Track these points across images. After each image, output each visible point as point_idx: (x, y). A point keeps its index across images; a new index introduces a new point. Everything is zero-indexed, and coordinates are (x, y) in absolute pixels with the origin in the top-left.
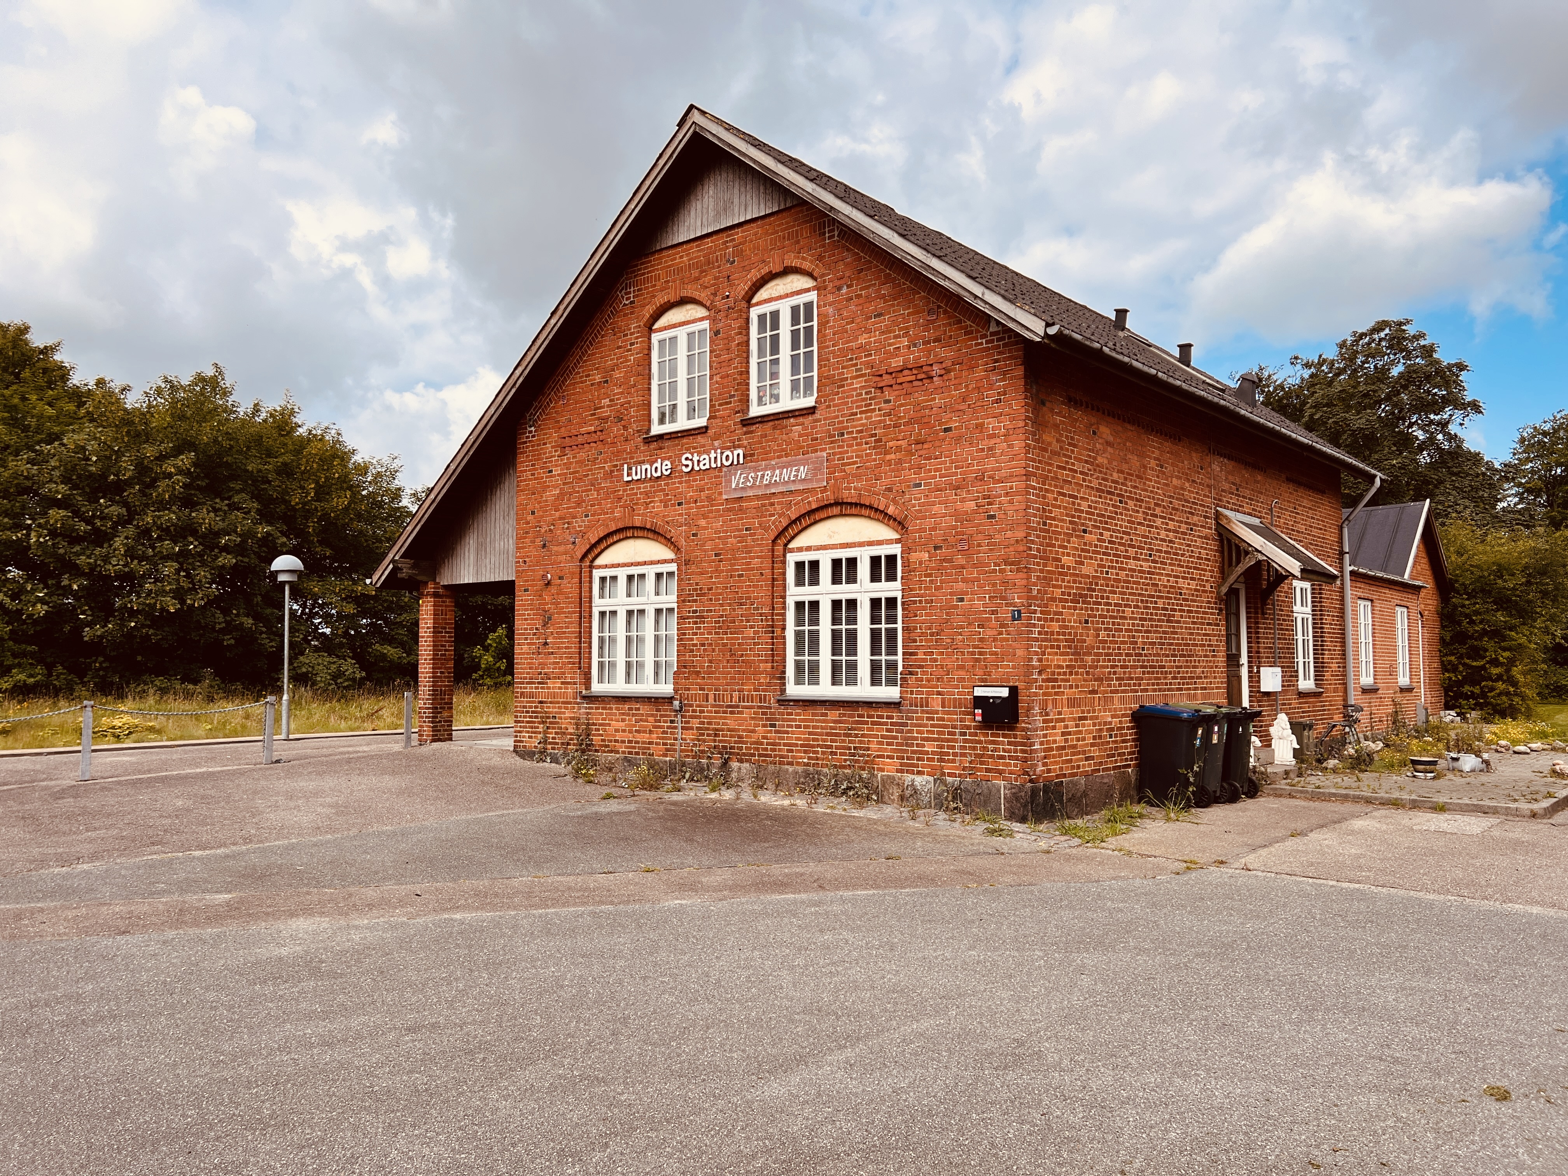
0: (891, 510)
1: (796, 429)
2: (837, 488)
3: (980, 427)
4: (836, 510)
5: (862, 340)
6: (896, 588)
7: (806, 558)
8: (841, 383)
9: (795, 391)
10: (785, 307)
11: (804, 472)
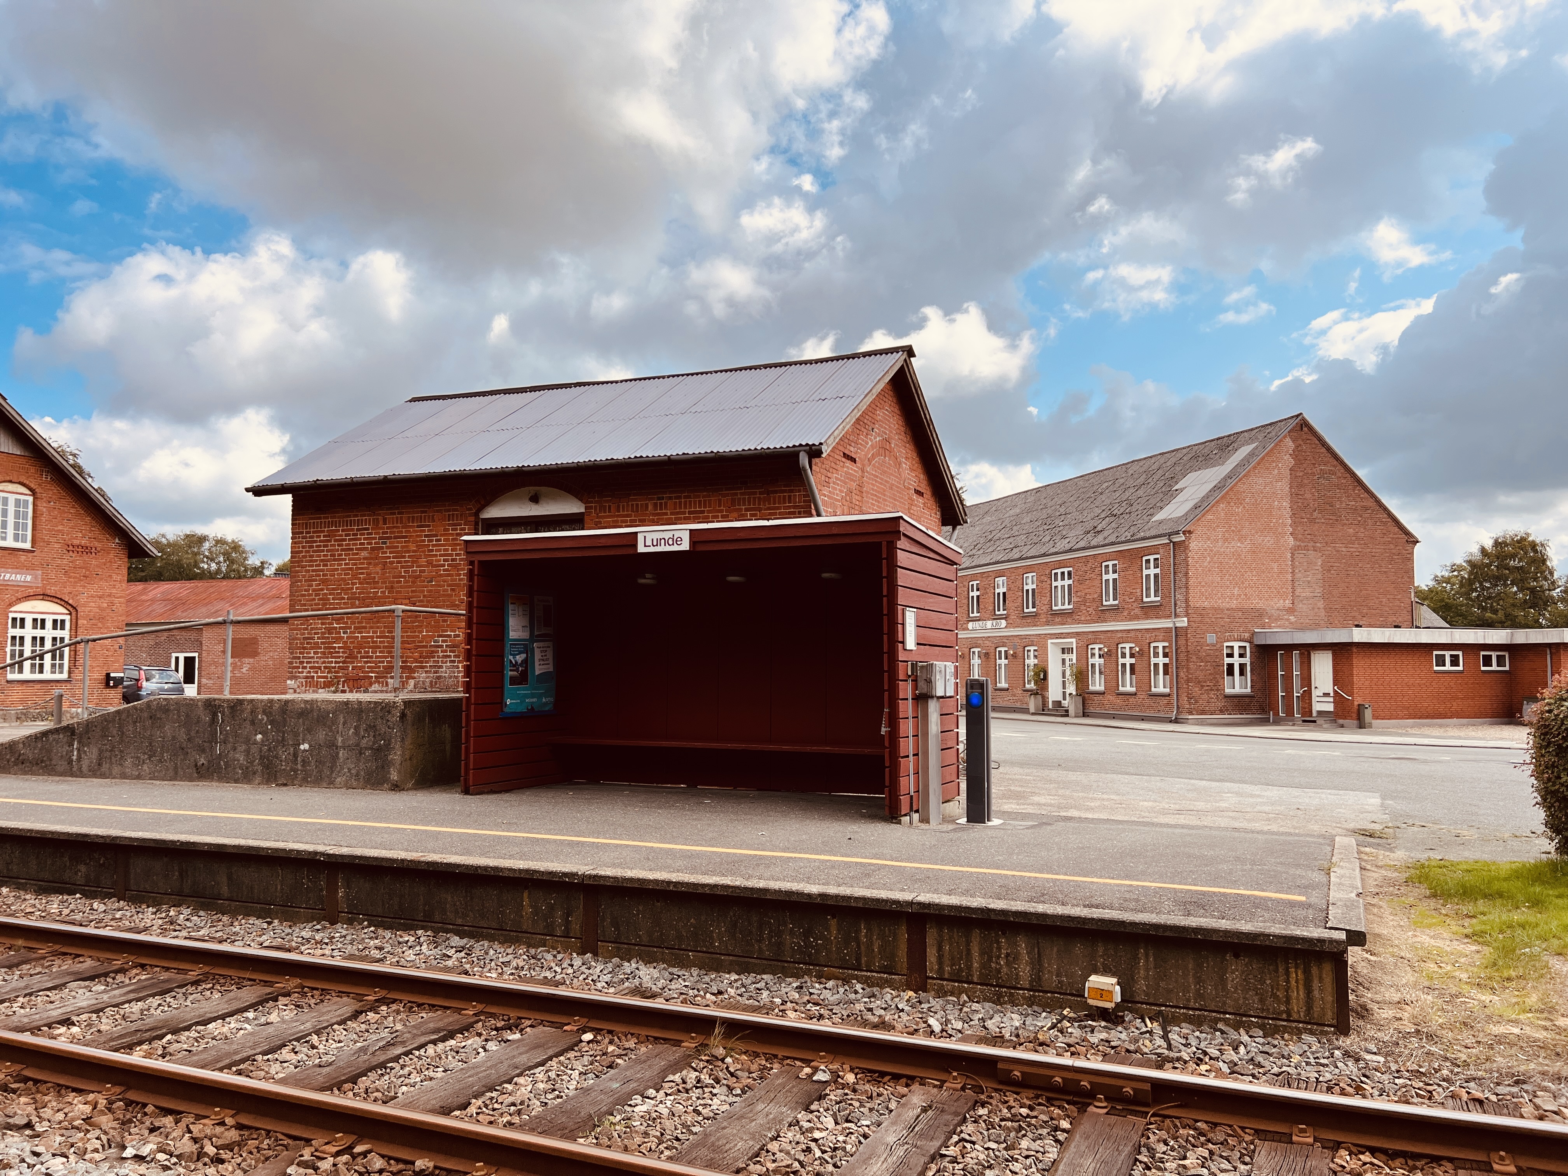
0: (70, 602)
1: (22, 557)
2: (44, 587)
3: (110, 576)
4: (41, 597)
5: (60, 528)
6: (65, 634)
7: (19, 616)
8: (48, 543)
9: (16, 538)
10: (12, 498)
11: (29, 578)
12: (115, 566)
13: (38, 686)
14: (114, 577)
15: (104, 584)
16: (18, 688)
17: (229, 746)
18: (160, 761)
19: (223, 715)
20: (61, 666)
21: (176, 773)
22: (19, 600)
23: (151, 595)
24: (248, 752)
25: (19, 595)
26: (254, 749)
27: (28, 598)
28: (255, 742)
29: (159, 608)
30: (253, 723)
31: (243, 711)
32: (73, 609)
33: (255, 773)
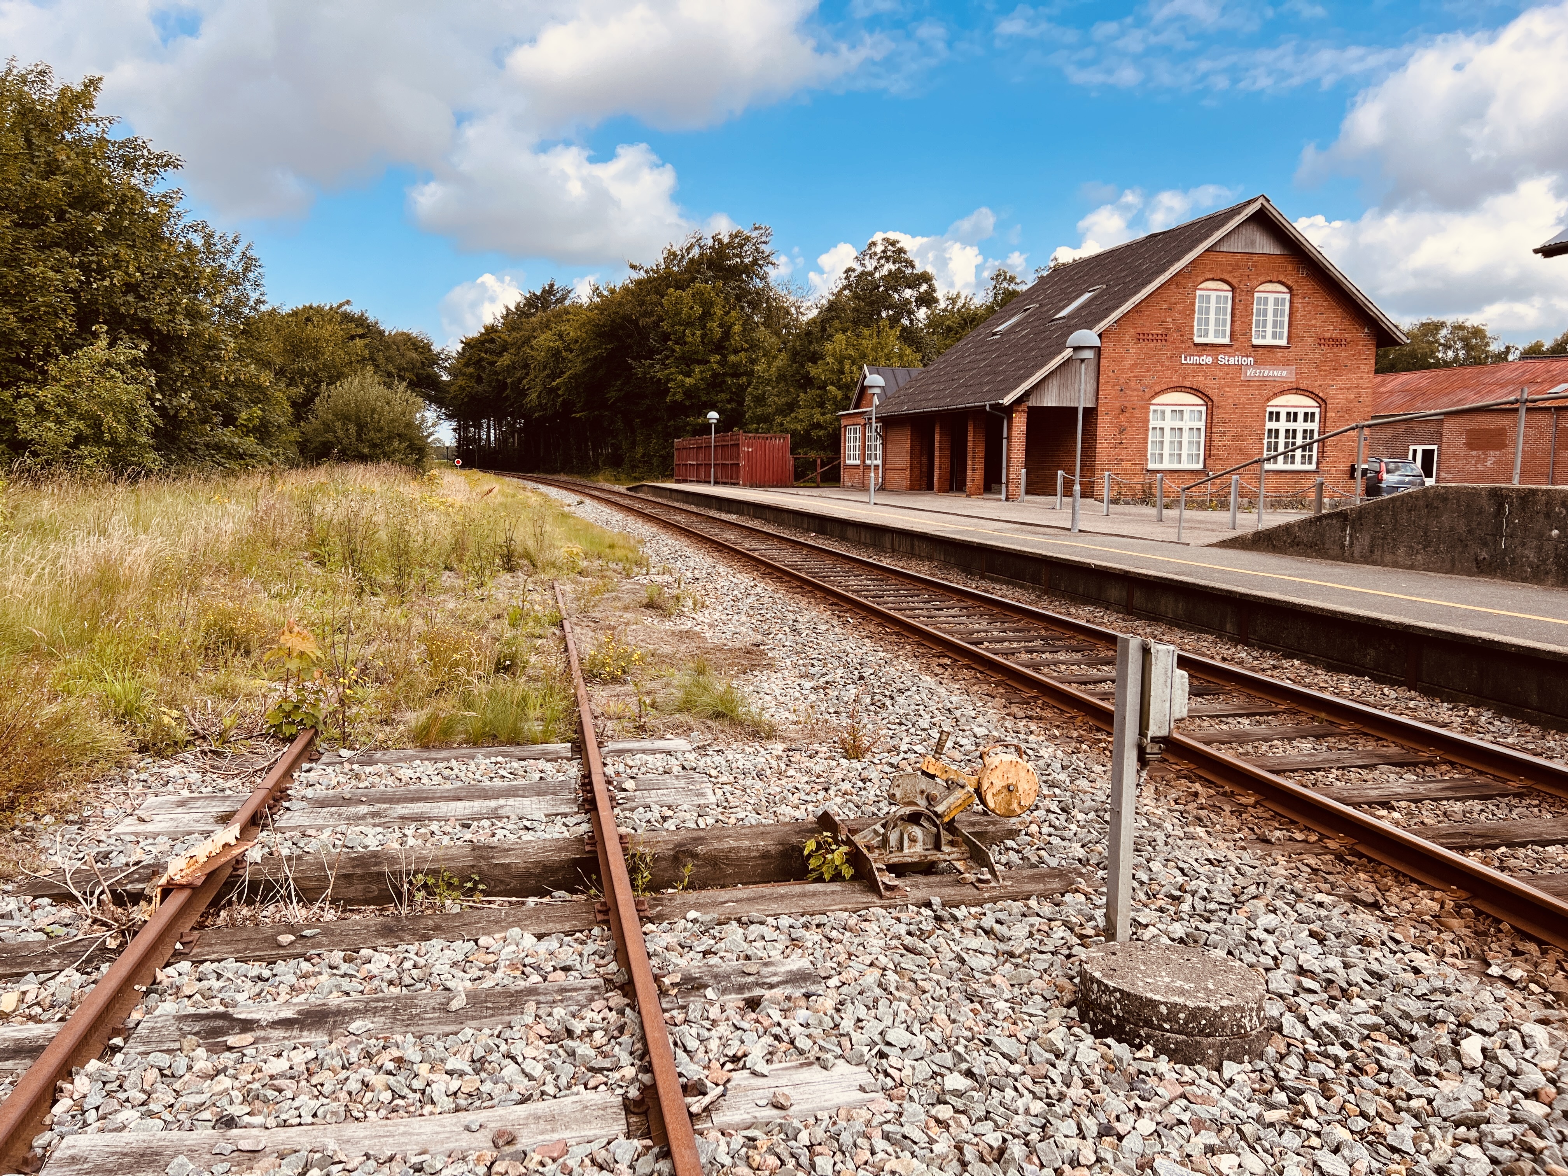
0: (1321, 395)
1: (1280, 354)
2: (1297, 382)
3: (1359, 367)
4: (1295, 391)
5: (1313, 322)
6: (1314, 426)
7: (1275, 410)
8: (1302, 338)
9: (1274, 336)
10: (1271, 297)
11: (1284, 373)
12: (1364, 356)
13: (1289, 476)
14: (1362, 367)
15: (1351, 375)
16: (1272, 477)
17: (1517, 541)
18: (1436, 552)
19: (1511, 505)
20: (1310, 457)
21: (1453, 566)
22: (1276, 395)
23: (1389, 387)
24: (1539, 549)
25: (1276, 390)
26: (1548, 546)
27: (1282, 393)
28: (1550, 538)
29: (1398, 399)
30: (1548, 516)
31: (1535, 503)
32: (1322, 402)
33: (1547, 573)
